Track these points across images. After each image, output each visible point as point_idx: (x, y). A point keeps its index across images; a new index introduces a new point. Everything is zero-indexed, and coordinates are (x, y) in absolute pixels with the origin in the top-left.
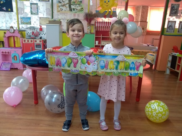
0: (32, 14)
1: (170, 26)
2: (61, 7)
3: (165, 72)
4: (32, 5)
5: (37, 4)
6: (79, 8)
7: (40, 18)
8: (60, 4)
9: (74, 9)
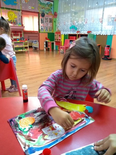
1: (42, 28)
3: (44, 50)
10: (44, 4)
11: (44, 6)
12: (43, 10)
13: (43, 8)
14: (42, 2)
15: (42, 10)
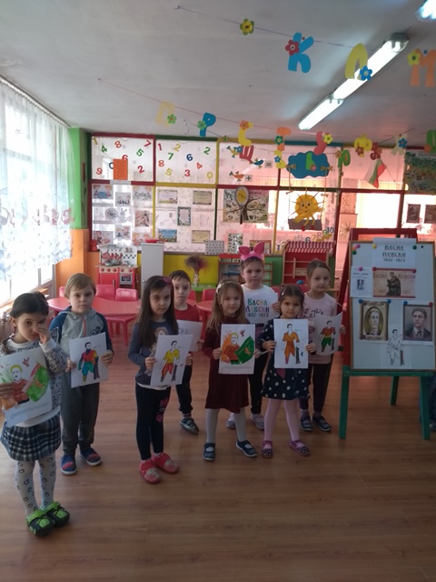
0: (179, 224)
2: (229, 214)
4: (181, 211)
5: (189, 209)
6: (261, 215)
7: (193, 231)
8: (228, 209)
9: (251, 217)
10: (427, 162)
11: (426, 170)
12: (420, 182)
13: (424, 174)
14: (421, 157)
15: (417, 182)
